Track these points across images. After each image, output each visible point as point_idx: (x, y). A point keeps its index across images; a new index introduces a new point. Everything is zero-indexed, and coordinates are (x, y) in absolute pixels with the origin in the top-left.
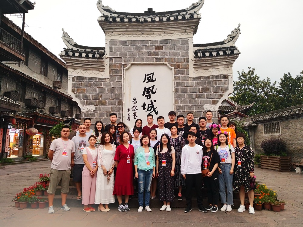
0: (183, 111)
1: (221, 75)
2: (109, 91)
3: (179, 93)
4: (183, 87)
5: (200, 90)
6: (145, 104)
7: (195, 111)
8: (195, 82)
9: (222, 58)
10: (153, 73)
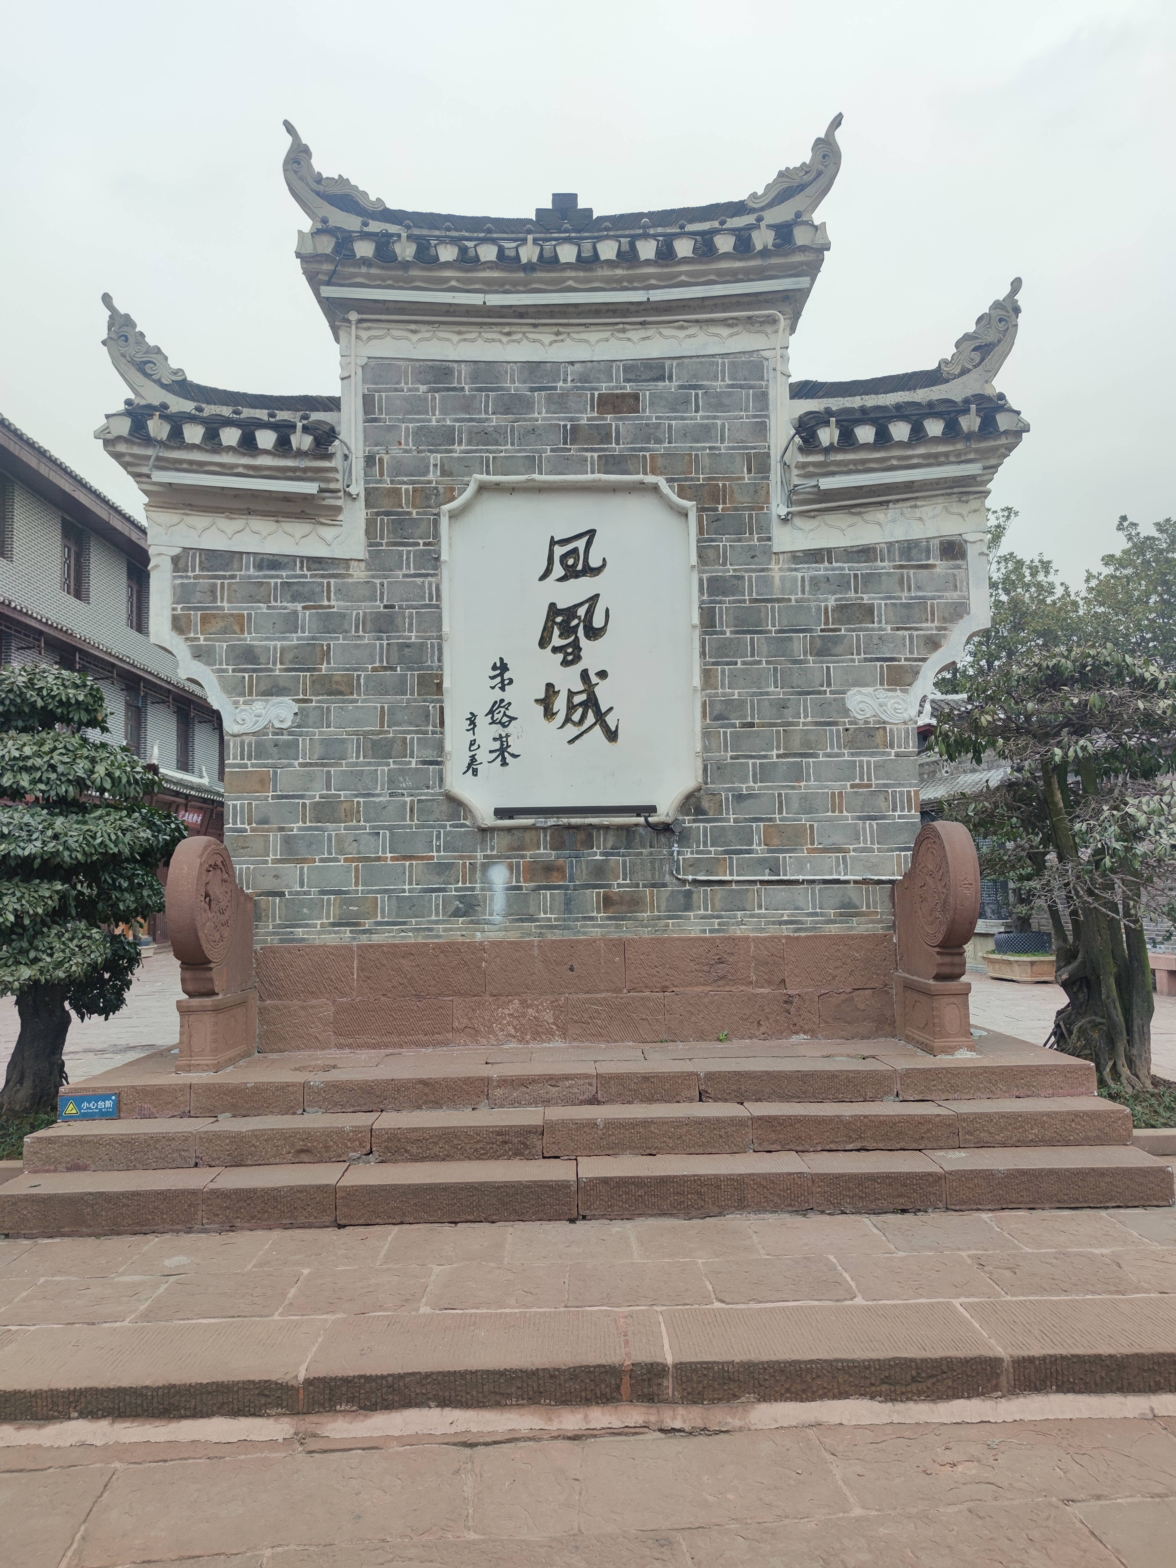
0: (744, 725)
1: (928, 539)
2: (369, 626)
3: (724, 633)
4: (744, 601)
5: (827, 618)
6: (551, 690)
7: (804, 724)
8: (799, 575)
9: (936, 456)
10: (592, 533)
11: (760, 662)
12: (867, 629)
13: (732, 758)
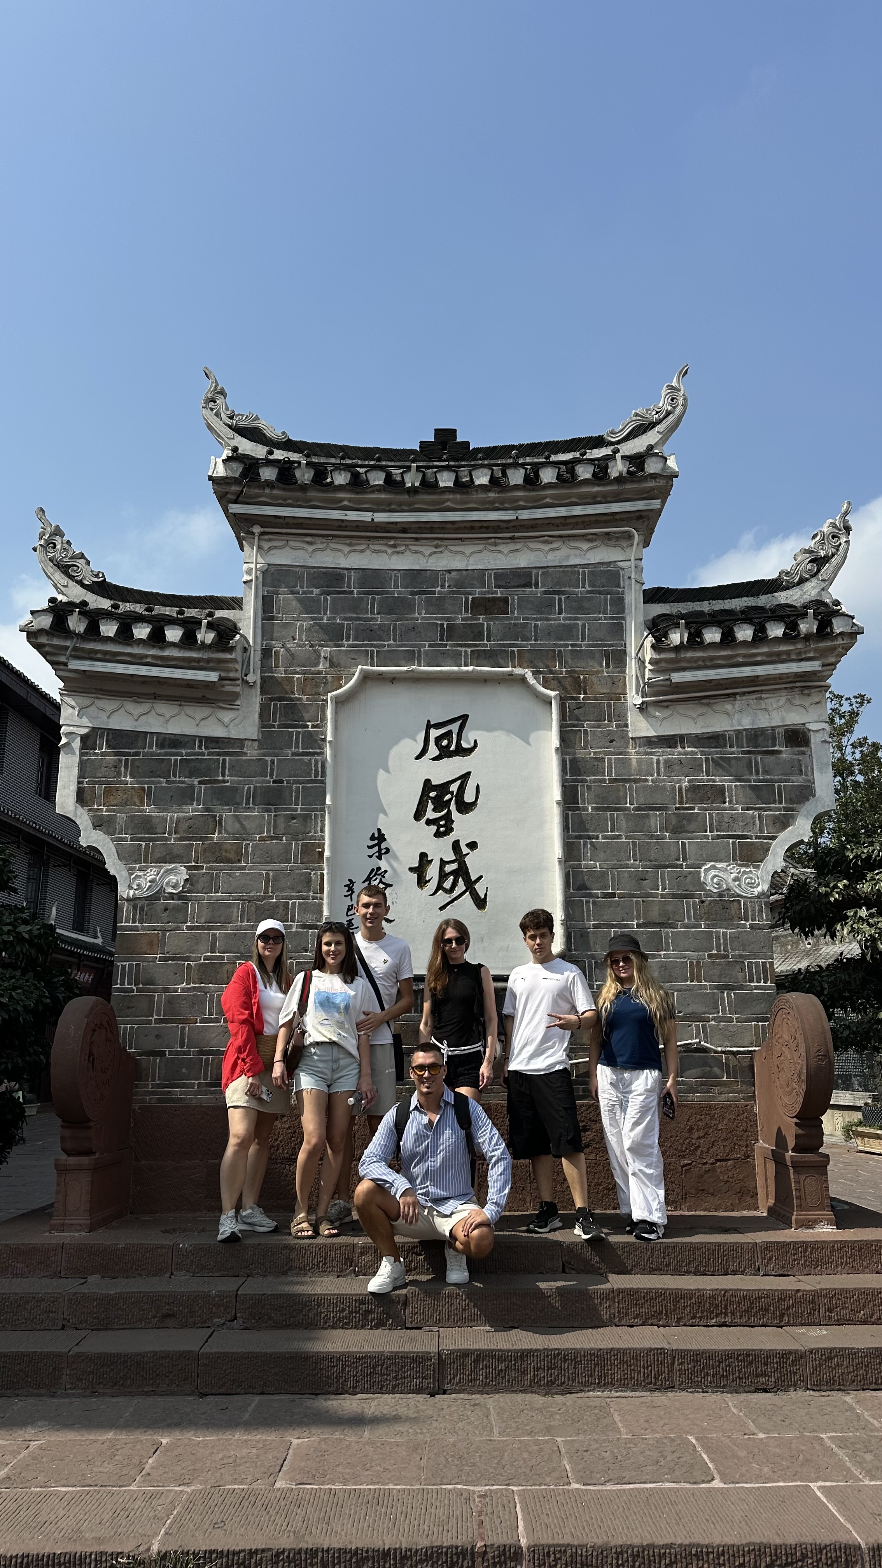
0: (605, 896)
1: (773, 728)
2: (258, 799)
3: (585, 809)
4: (604, 781)
5: (681, 797)
6: (424, 861)
7: (662, 896)
8: (655, 758)
9: (779, 654)
10: (464, 718)
11: (619, 837)
12: (718, 809)
13: (595, 926)
